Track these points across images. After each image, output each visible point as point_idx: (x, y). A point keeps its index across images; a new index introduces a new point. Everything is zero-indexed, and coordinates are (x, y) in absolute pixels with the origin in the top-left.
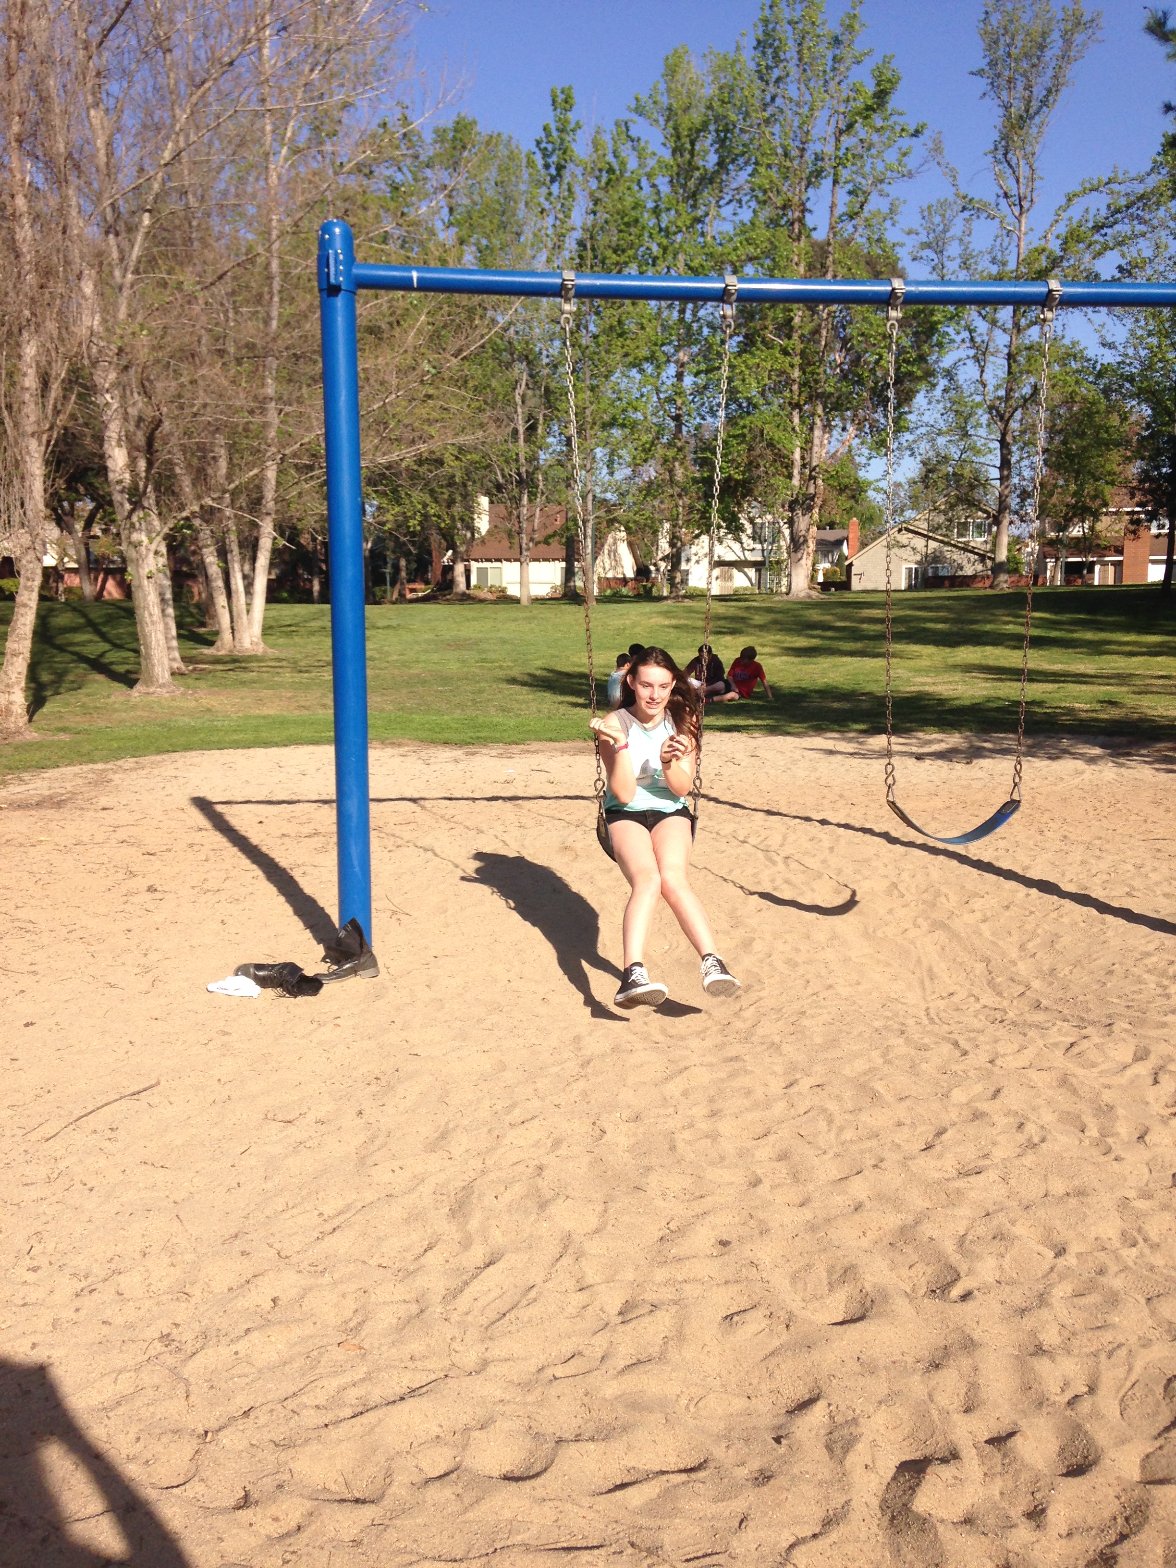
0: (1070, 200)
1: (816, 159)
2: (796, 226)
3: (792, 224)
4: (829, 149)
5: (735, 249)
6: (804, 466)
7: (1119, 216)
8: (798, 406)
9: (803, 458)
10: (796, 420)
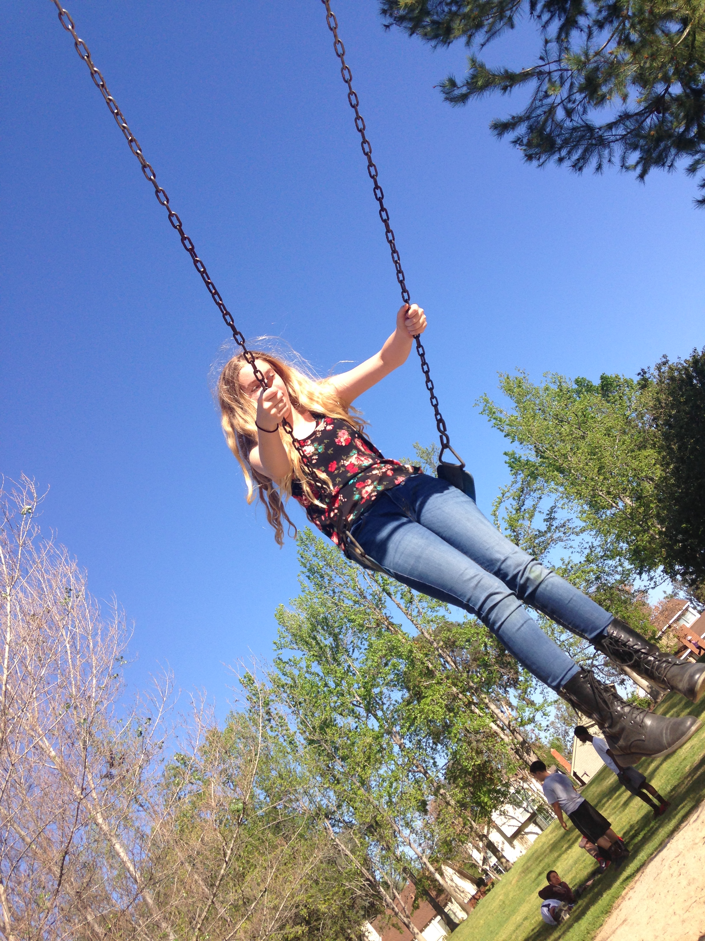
0: (495, 515)
1: (374, 596)
2: (390, 627)
3: (388, 628)
4: (376, 588)
5: (373, 661)
6: (503, 729)
7: (522, 498)
8: (470, 703)
9: (498, 726)
10: (477, 711)
